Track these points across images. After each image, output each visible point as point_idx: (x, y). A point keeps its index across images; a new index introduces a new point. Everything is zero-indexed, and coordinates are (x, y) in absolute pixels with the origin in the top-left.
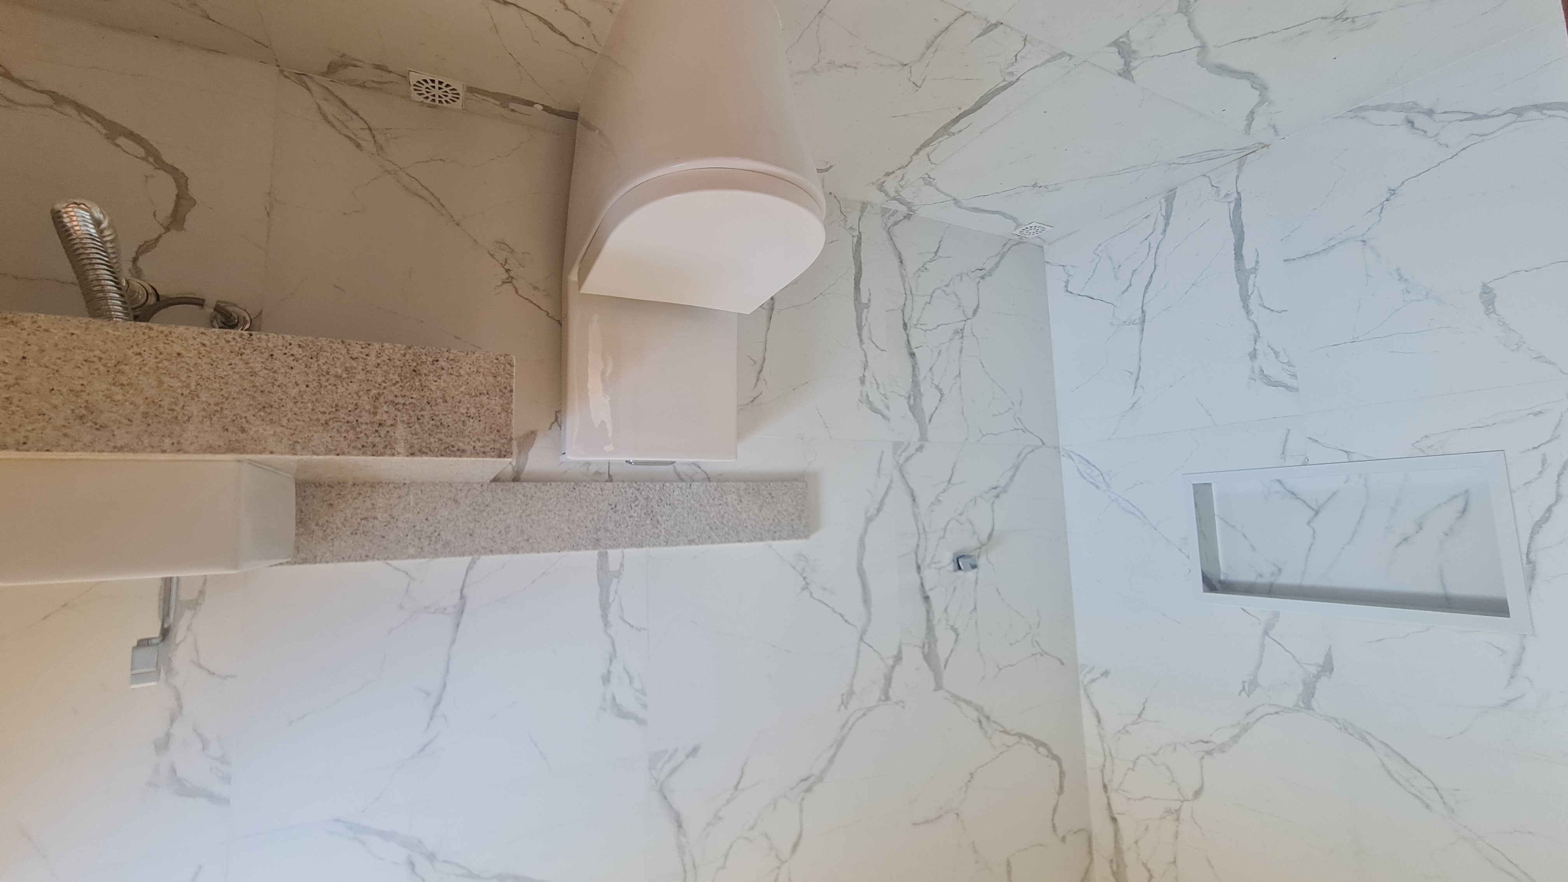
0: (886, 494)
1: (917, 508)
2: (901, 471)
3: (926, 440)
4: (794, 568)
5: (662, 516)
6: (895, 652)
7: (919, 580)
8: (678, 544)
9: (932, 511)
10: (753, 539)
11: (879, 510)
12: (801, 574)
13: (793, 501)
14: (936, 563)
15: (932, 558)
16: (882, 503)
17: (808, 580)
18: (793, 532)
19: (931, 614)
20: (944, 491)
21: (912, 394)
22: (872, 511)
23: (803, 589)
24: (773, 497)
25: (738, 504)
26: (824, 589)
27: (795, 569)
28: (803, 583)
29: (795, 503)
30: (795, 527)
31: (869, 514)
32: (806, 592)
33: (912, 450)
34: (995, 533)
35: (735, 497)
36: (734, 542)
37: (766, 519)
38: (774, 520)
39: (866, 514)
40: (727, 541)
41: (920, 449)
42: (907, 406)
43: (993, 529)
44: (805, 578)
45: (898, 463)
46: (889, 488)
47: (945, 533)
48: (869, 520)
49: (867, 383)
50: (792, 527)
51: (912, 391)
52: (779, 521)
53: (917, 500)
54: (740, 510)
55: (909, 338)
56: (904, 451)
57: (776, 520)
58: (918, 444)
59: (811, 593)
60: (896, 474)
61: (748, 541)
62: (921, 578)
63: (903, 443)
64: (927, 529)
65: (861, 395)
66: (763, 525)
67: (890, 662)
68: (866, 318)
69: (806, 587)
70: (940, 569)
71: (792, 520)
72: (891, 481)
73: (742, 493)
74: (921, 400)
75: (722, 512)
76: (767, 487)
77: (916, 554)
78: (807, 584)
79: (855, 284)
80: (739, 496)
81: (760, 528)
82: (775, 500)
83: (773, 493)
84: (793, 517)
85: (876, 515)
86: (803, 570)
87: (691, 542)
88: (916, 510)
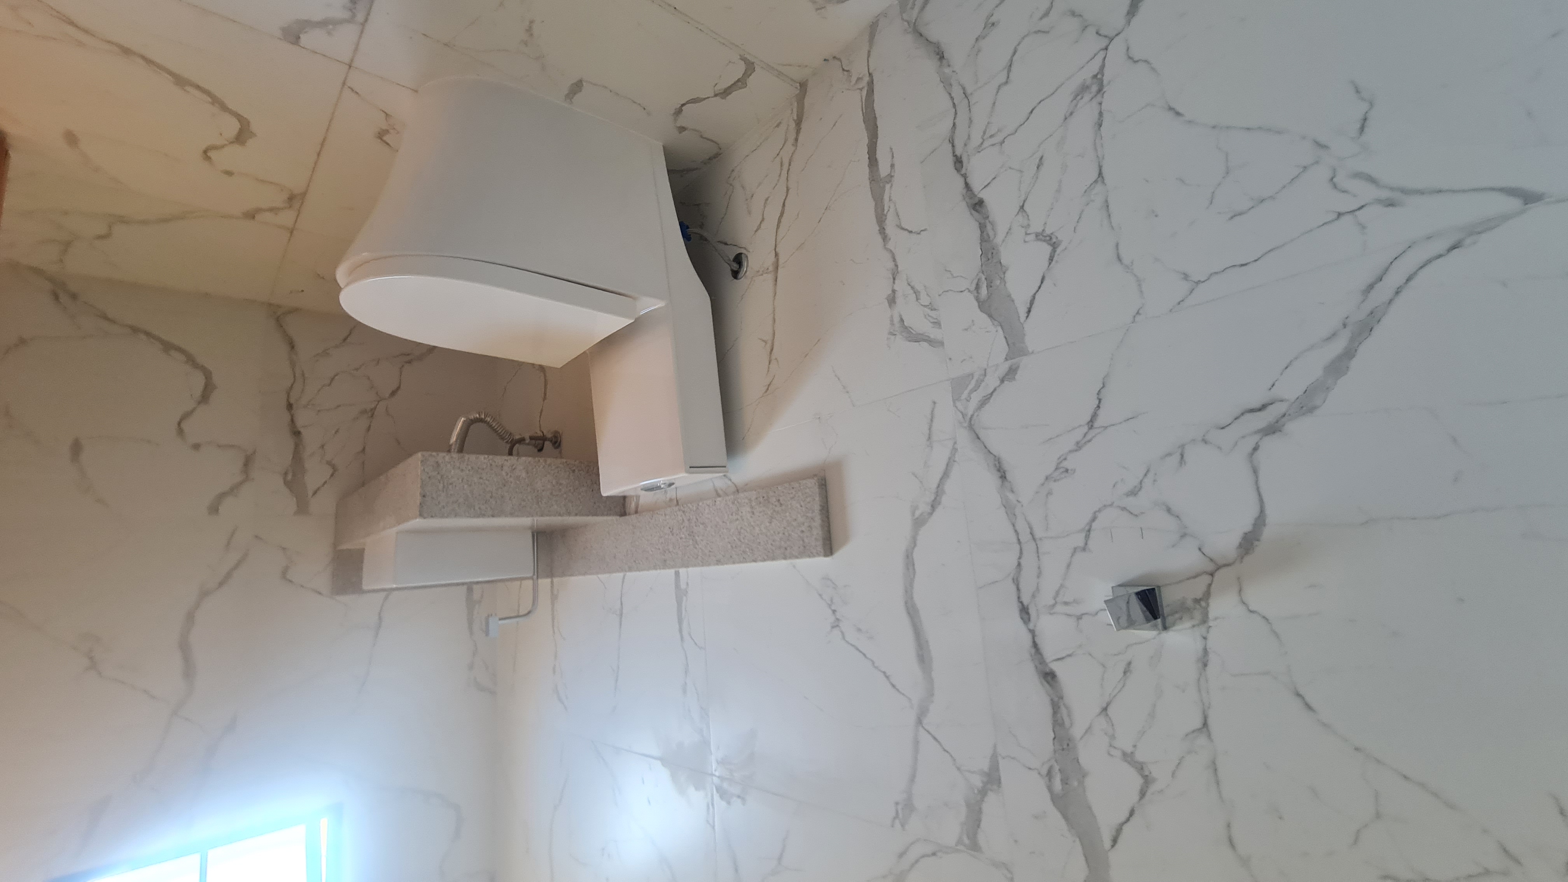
0: (946, 475)
1: (1013, 491)
2: (971, 427)
3: (1023, 352)
4: (820, 595)
5: (698, 536)
6: (986, 767)
7: (1027, 639)
8: (709, 565)
9: (1050, 493)
10: (766, 557)
11: (934, 505)
12: (830, 606)
13: (801, 506)
14: (1066, 603)
15: (1057, 593)
16: (939, 491)
17: (838, 615)
18: (805, 547)
19: (1064, 711)
20: (1079, 446)
21: (983, 278)
22: (924, 508)
23: (833, 627)
24: (781, 505)
25: (751, 517)
26: (859, 630)
27: (822, 598)
28: (832, 619)
29: (804, 509)
30: (806, 540)
31: (917, 513)
32: (836, 632)
33: (992, 381)
34: (1267, 533)
35: (748, 509)
36: (750, 562)
37: (776, 533)
38: (784, 534)
39: (913, 514)
40: (745, 561)
41: (1011, 374)
42: (976, 304)
43: (1260, 521)
44: (834, 611)
45: (964, 415)
46: (950, 463)
47: (1087, 537)
48: (919, 523)
49: (900, 300)
50: (803, 541)
51: (983, 273)
52: (789, 535)
53: (1008, 476)
54: (752, 524)
55: (968, 180)
56: (975, 390)
57: (786, 534)
58: (1005, 367)
59: (842, 633)
60: (963, 436)
61: (761, 561)
62: (1032, 632)
63: (972, 375)
64: (1038, 534)
65: (892, 324)
66: (774, 541)
67: (977, 781)
68: (890, 197)
69: (836, 625)
70: (1079, 618)
71: (802, 532)
72: (954, 450)
73: (754, 504)
74: (1003, 280)
75: (739, 527)
76: (775, 492)
77: (1016, 582)
78: (838, 620)
79: (869, 158)
80: (752, 507)
81: (772, 544)
82: (783, 507)
83: (781, 499)
84: (803, 529)
85: (931, 514)
86: (832, 600)
87: (719, 562)
88: (1011, 496)
